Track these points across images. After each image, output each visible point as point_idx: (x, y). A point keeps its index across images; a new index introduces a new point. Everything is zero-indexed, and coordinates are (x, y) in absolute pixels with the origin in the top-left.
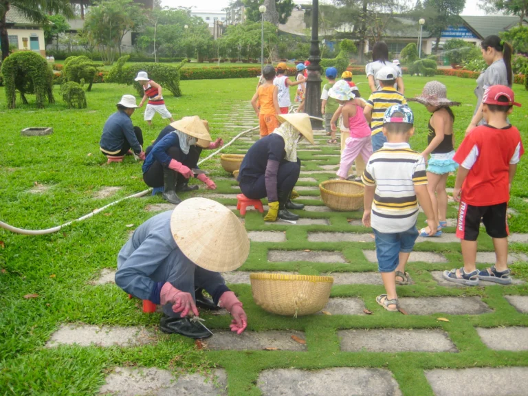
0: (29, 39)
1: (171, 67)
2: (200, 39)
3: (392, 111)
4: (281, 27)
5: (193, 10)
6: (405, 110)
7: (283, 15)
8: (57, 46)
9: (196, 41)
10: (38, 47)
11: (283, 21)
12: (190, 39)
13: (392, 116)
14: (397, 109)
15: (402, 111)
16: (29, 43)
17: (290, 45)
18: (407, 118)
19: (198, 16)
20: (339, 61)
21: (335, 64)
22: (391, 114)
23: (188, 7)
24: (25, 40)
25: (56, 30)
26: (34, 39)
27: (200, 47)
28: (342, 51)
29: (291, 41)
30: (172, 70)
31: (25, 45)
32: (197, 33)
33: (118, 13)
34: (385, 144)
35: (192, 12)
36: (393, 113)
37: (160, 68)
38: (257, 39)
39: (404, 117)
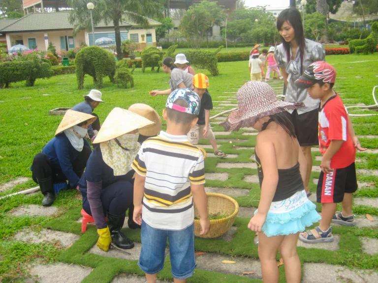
0: (145, 36)
1: (209, 52)
2: (265, 29)
3: (177, 97)
4: (332, 16)
5: (267, 8)
6: (192, 98)
7: (334, 7)
8: (168, 39)
9: (262, 30)
10: (151, 41)
11: (334, 12)
12: (258, 29)
13: (175, 103)
14: (183, 95)
15: (188, 99)
16: (145, 38)
17: (339, 30)
18: (191, 109)
19: (271, 12)
20: (368, 41)
21: (365, 43)
22: (175, 100)
23: (263, 6)
24: (143, 36)
25: (165, 28)
26: (149, 35)
27: (266, 34)
28: (372, 32)
29: (340, 27)
30: (210, 55)
31: (143, 40)
32: (263, 25)
33: (202, 13)
34: (162, 132)
35: (266, 9)
36: (177, 100)
37: (201, 54)
38: (309, 27)
39: (188, 106)
